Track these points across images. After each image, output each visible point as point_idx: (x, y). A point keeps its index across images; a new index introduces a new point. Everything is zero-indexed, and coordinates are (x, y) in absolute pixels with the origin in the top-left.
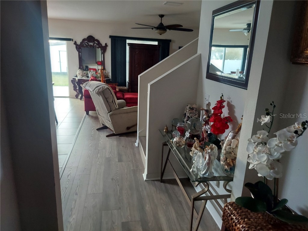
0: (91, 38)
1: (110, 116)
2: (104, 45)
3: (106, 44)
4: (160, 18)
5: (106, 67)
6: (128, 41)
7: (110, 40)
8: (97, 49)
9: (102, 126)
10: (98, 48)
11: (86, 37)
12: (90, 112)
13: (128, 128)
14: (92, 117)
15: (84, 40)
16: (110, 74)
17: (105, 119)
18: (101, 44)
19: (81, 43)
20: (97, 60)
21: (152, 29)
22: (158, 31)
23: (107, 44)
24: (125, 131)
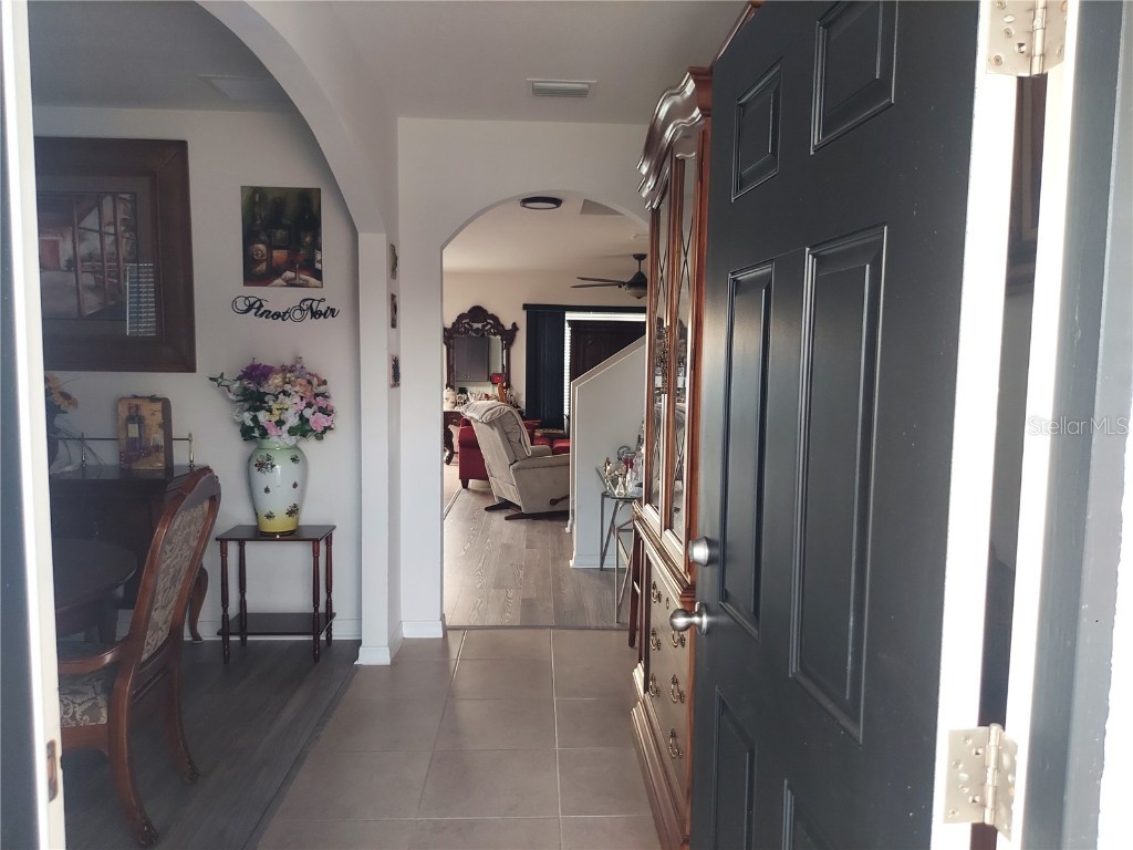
0: (477, 313)
1: (515, 471)
2: (508, 327)
3: (514, 324)
4: (637, 262)
5: (513, 382)
6: (570, 316)
7: (524, 314)
8: (492, 337)
9: (497, 501)
10: (495, 334)
11: (465, 309)
12: (472, 483)
13: (554, 502)
14: (475, 492)
15: (461, 317)
16: (523, 399)
17: (504, 482)
18: (502, 326)
19: (454, 324)
20: (493, 371)
21: (620, 287)
22: (632, 291)
23: (518, 325)
24: (546, 508)
